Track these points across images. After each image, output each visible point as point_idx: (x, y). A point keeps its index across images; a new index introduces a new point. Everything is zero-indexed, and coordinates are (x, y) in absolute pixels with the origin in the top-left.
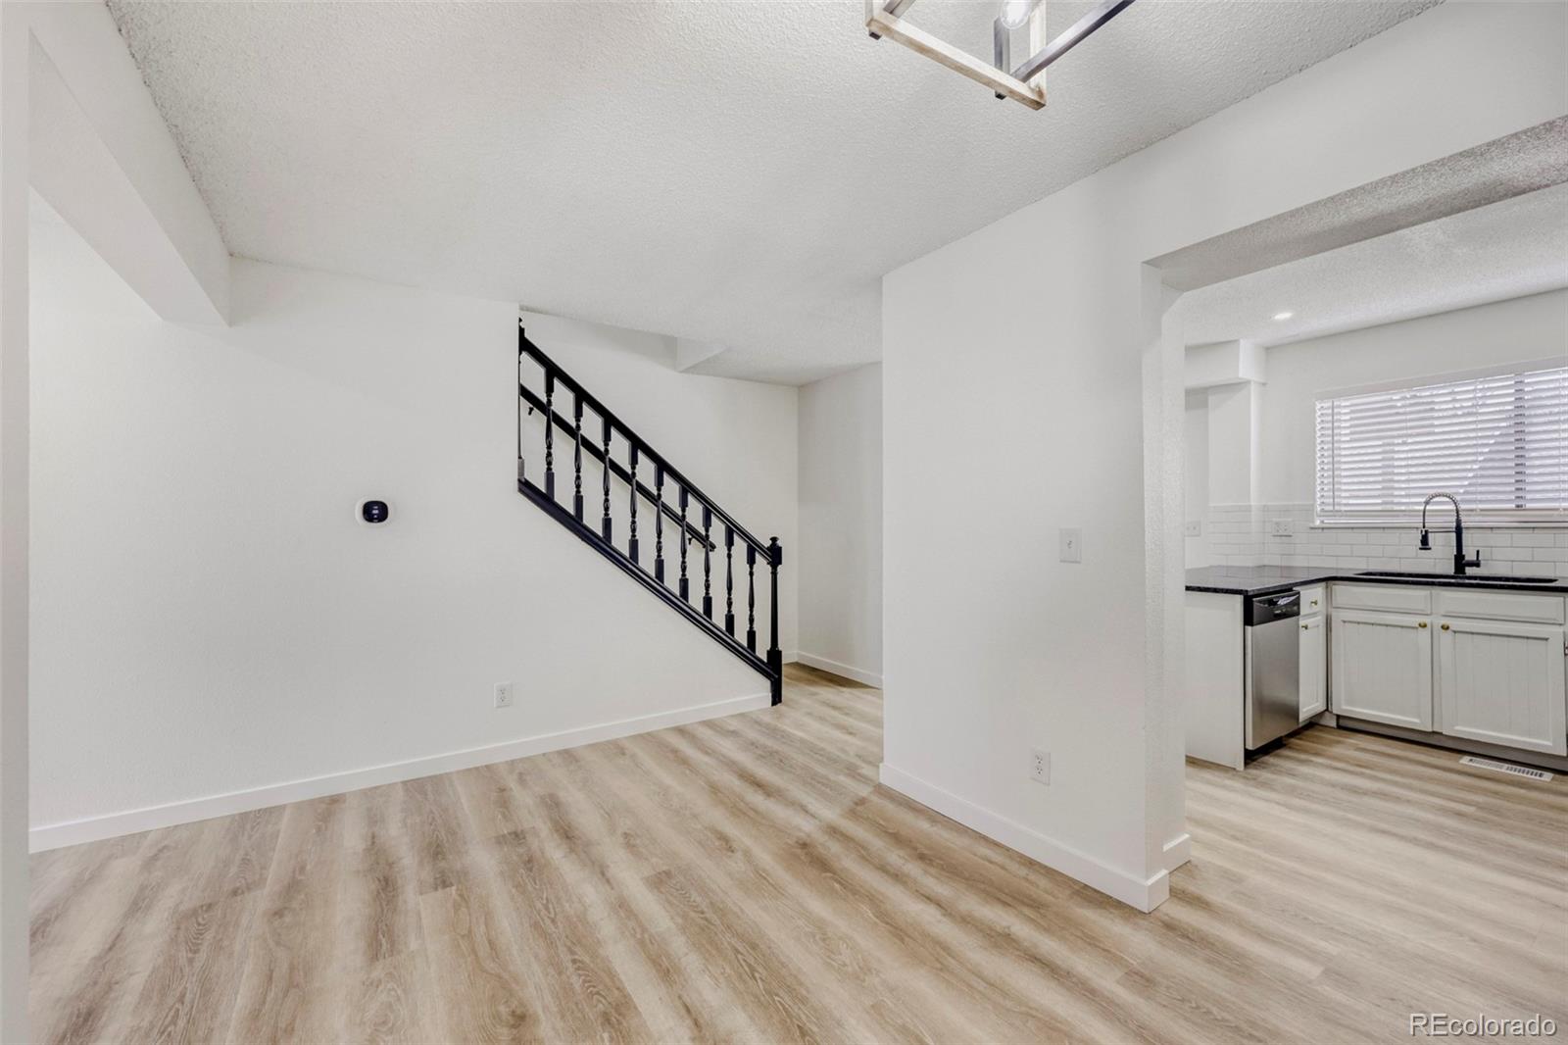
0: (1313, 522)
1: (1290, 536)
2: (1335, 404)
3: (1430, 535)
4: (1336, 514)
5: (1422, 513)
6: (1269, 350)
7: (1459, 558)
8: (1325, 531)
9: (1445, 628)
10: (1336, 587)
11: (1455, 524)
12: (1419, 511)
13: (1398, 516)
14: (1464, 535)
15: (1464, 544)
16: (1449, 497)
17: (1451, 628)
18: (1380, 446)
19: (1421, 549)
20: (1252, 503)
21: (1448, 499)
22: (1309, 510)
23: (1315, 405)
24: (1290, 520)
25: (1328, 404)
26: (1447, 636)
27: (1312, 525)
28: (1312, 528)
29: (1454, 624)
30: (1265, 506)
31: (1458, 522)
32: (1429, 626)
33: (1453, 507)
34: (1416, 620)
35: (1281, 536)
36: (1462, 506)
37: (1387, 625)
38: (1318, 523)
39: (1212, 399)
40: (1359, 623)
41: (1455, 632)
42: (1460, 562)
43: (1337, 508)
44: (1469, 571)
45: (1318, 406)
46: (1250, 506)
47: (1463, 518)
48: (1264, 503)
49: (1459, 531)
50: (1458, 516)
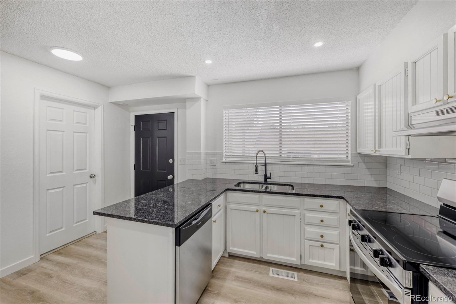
0: (222, 160)
1: (215, 165)
2: (230, 112)
3: (258, 167)
4: (230, 156)
5: (256, 157)
6: (209, 86)
7: (266, 175)
8: (226, 163)
9: (265, 212)
10: (229, 193)
11: (264, 162)
12: (254, 156)
13: (248, 158)
14: (267, 166)
15: (267, 170)
16: (262, 151)
17: (266, 212)
18: (241, 133)
19: (255, 173)
20: (202, 152)
21: (262, 152)
22: (221, 155)
23: (223, 111)
24: (215, 158)
25: (227, 112)
26: (265, 215)
27: (222, 161)
28: (222, 162)
29: (267, 209)
30: (207, 152)
31: (265, 161)
32: (259, 210)
33: (263, 155)
34: (255, 208)
35: (212, 165)
36: (266, 155)
37: (245, 211)
38: (224, 160)
39: (188, 104)
40: (236, 210)
41: (267, 213)
42: (266, 178)
43: (230, 154)
44: (268, 180)
45: (224, 112)
46: (201, 153)
47: (267, 160)
48: (207, 151)
49: (265, 164)
50: (265, 159)
